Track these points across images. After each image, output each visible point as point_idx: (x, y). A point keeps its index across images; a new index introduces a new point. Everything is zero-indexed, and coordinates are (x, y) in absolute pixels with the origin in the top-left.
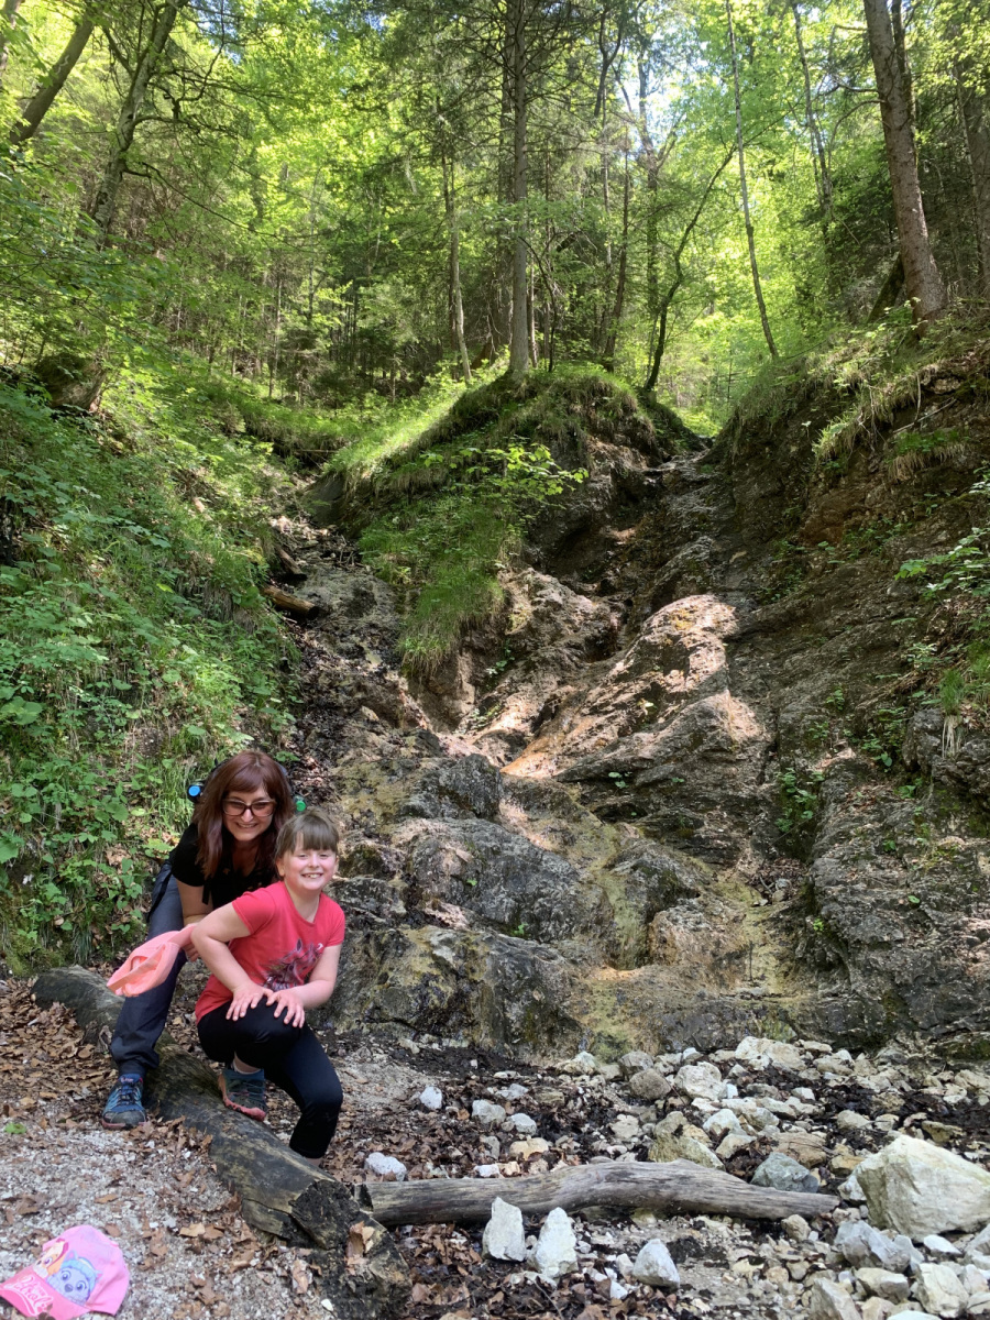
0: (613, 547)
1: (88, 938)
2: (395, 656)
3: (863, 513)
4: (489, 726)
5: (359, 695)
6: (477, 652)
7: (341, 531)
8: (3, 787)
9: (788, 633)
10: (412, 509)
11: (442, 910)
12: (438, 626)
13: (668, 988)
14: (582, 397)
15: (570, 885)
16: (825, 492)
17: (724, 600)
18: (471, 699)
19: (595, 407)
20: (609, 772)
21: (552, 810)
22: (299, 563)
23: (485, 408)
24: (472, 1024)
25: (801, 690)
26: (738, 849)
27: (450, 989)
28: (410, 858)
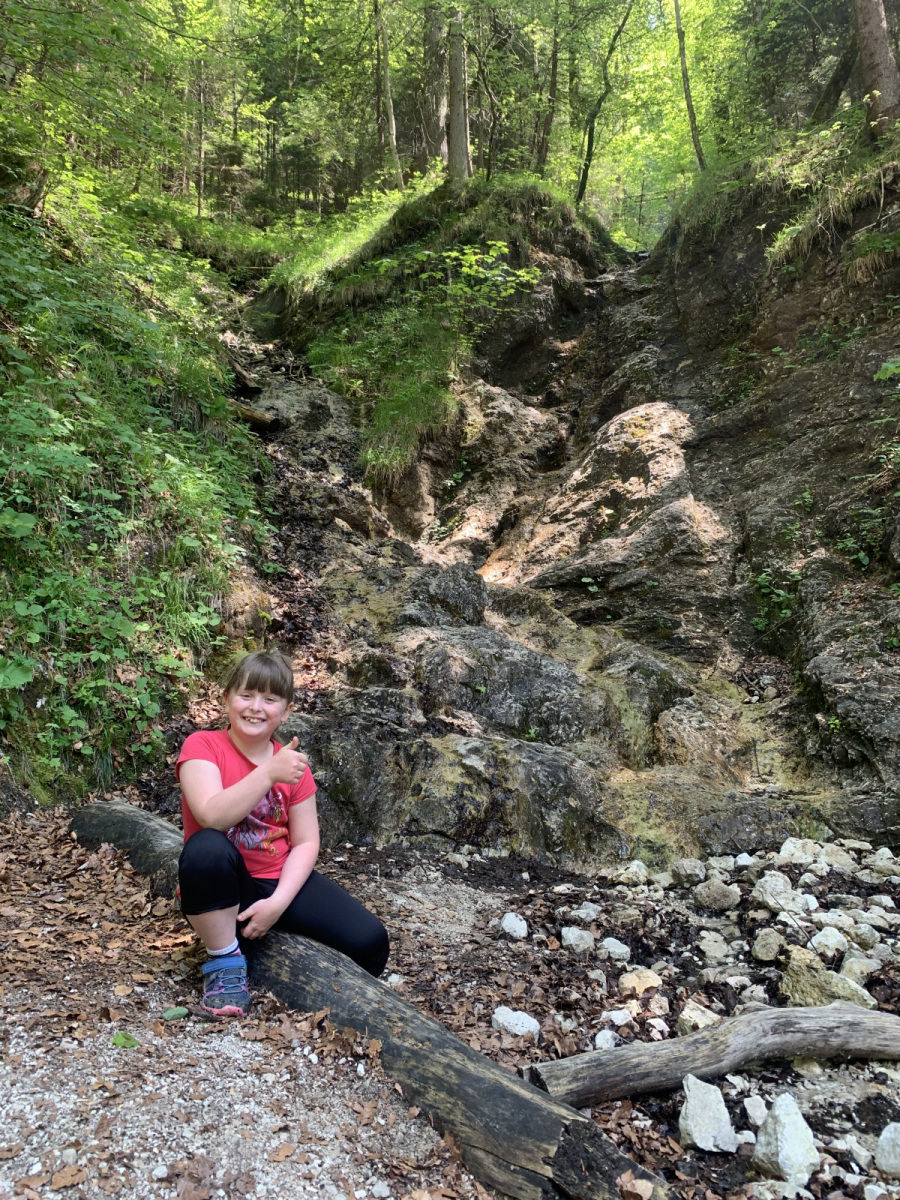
0: (556, 359)
1: (110, 761)
2: (357, 468)
3: (818, 318)
4: (451, 536)
5: (331, 507)
6: (435, 463)
7: (286, 346)
8: (5, 605)
9: (744, 438)
10: (358, 322)
11: (455, 717)
12: (397, 437)
13: (695, 789)
14: (522, 207)
15: (572, 689)
16: (779, 296)
17: (676, 406)
18: (432, 510)
19: (536, 217)
20: (581, 577)
21: (531, 615)
22: (252, 376)
23: (426, 218)
24: (510, 833)
25: (766, 493)
26: (717, 648)
27: (485, 798)
28: (420, 667)
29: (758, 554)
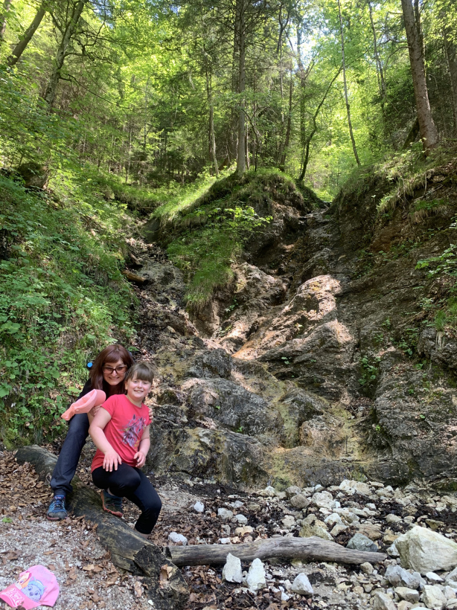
0: (284, 253)
1: (41, 432)
2: (183, 303)
3: (400, 238)
4: (226, 335)
5: (167, 321)
6: (221, 301)
7: (158, 245)
8: (2, 362)
9: (365, 293)
10: (191, 235)
11: (204, 420)
12: (203, 289)
13: (308, 457)
14: (270, 183)
15: (263, 409)
16: (382, 228)
17: (335, 277)
18: (218, 323)
19: (276, 188)
20: (281, 357)
21: (255, 374)
22: (139, 260)
23: (225, 188)
24: (218, 473)
25: (370, 319)
26: (341, 393)
27: (208, 457)
28: (190, 397)
29: (364, 348)
